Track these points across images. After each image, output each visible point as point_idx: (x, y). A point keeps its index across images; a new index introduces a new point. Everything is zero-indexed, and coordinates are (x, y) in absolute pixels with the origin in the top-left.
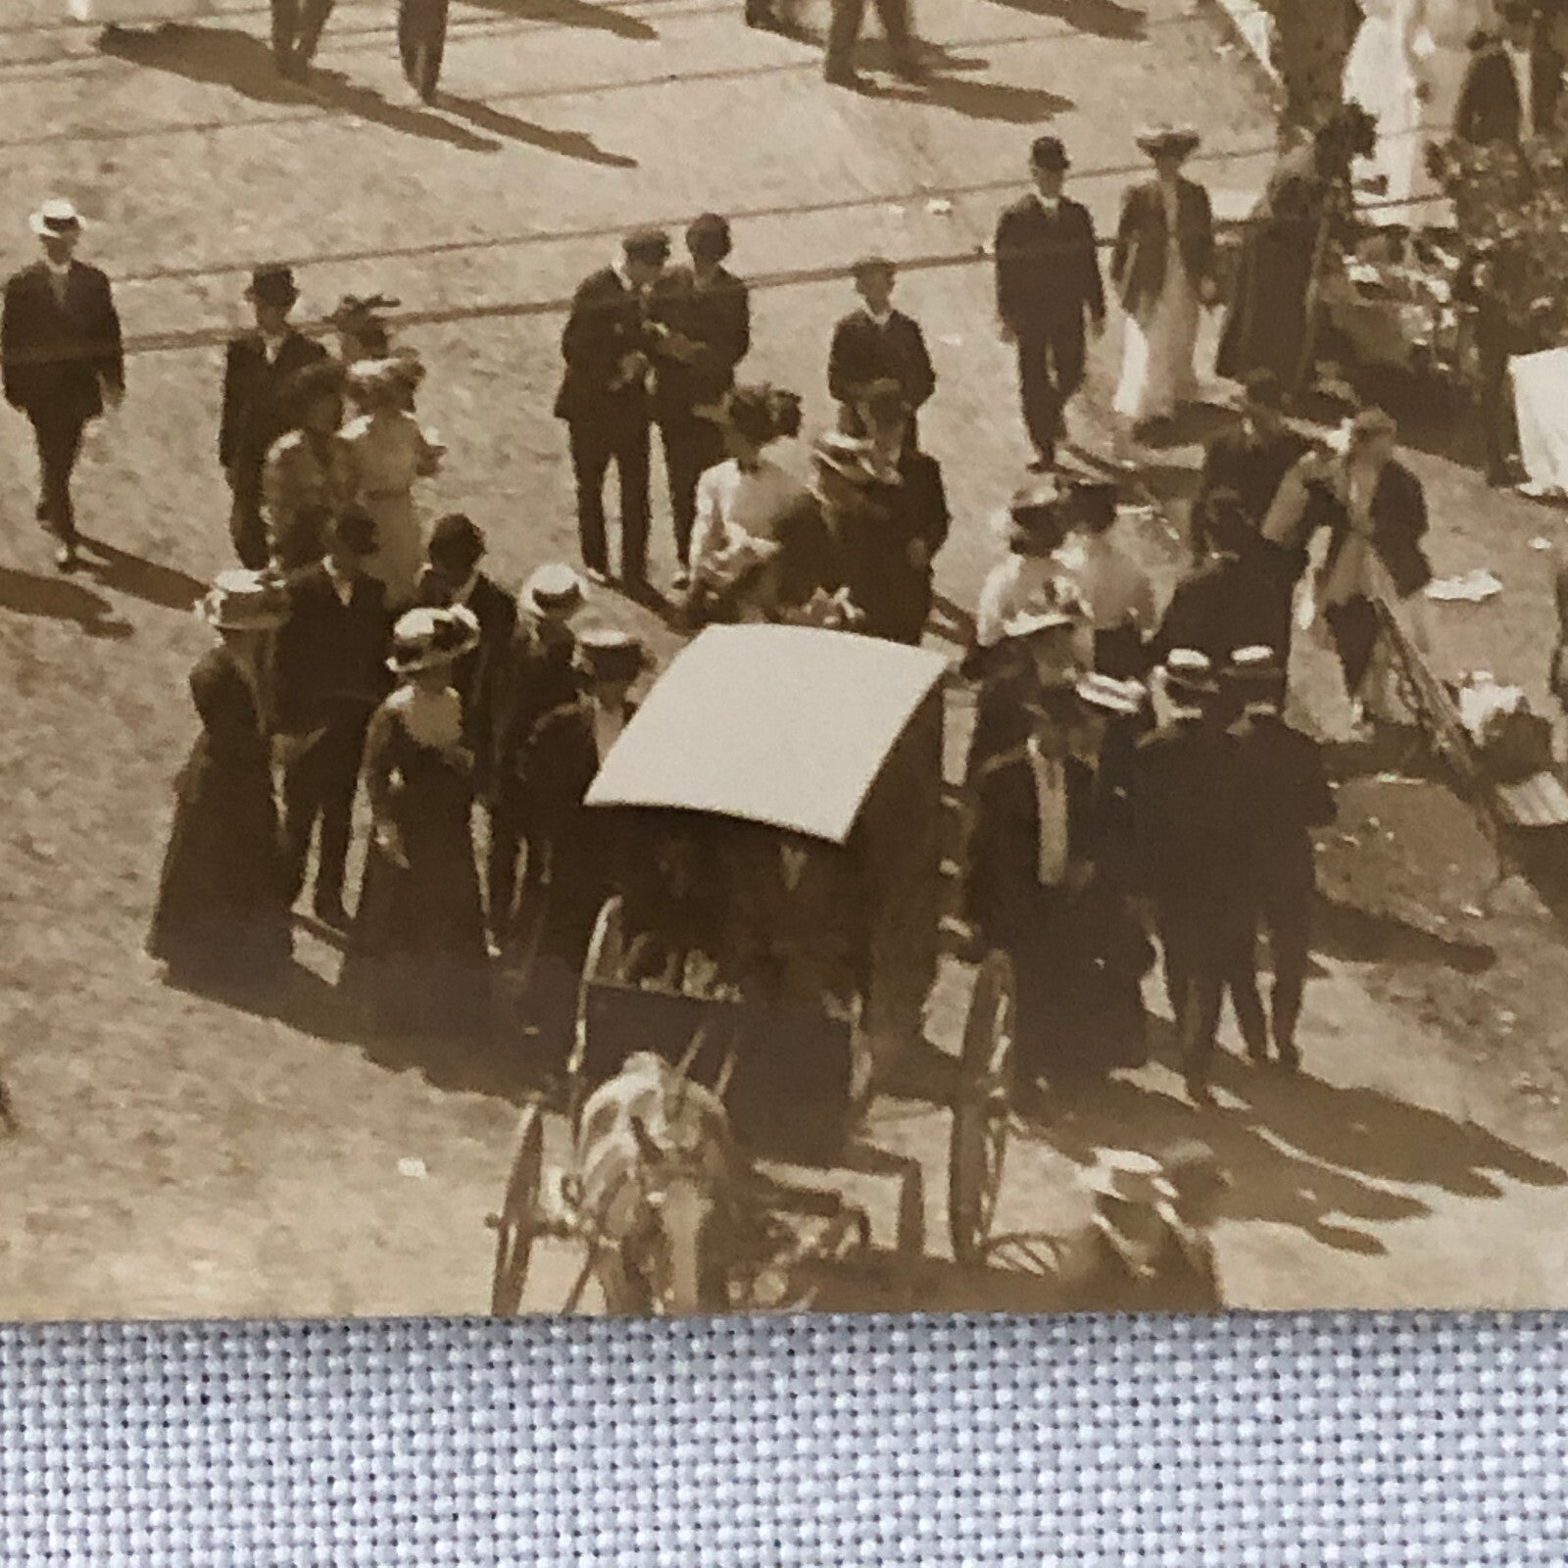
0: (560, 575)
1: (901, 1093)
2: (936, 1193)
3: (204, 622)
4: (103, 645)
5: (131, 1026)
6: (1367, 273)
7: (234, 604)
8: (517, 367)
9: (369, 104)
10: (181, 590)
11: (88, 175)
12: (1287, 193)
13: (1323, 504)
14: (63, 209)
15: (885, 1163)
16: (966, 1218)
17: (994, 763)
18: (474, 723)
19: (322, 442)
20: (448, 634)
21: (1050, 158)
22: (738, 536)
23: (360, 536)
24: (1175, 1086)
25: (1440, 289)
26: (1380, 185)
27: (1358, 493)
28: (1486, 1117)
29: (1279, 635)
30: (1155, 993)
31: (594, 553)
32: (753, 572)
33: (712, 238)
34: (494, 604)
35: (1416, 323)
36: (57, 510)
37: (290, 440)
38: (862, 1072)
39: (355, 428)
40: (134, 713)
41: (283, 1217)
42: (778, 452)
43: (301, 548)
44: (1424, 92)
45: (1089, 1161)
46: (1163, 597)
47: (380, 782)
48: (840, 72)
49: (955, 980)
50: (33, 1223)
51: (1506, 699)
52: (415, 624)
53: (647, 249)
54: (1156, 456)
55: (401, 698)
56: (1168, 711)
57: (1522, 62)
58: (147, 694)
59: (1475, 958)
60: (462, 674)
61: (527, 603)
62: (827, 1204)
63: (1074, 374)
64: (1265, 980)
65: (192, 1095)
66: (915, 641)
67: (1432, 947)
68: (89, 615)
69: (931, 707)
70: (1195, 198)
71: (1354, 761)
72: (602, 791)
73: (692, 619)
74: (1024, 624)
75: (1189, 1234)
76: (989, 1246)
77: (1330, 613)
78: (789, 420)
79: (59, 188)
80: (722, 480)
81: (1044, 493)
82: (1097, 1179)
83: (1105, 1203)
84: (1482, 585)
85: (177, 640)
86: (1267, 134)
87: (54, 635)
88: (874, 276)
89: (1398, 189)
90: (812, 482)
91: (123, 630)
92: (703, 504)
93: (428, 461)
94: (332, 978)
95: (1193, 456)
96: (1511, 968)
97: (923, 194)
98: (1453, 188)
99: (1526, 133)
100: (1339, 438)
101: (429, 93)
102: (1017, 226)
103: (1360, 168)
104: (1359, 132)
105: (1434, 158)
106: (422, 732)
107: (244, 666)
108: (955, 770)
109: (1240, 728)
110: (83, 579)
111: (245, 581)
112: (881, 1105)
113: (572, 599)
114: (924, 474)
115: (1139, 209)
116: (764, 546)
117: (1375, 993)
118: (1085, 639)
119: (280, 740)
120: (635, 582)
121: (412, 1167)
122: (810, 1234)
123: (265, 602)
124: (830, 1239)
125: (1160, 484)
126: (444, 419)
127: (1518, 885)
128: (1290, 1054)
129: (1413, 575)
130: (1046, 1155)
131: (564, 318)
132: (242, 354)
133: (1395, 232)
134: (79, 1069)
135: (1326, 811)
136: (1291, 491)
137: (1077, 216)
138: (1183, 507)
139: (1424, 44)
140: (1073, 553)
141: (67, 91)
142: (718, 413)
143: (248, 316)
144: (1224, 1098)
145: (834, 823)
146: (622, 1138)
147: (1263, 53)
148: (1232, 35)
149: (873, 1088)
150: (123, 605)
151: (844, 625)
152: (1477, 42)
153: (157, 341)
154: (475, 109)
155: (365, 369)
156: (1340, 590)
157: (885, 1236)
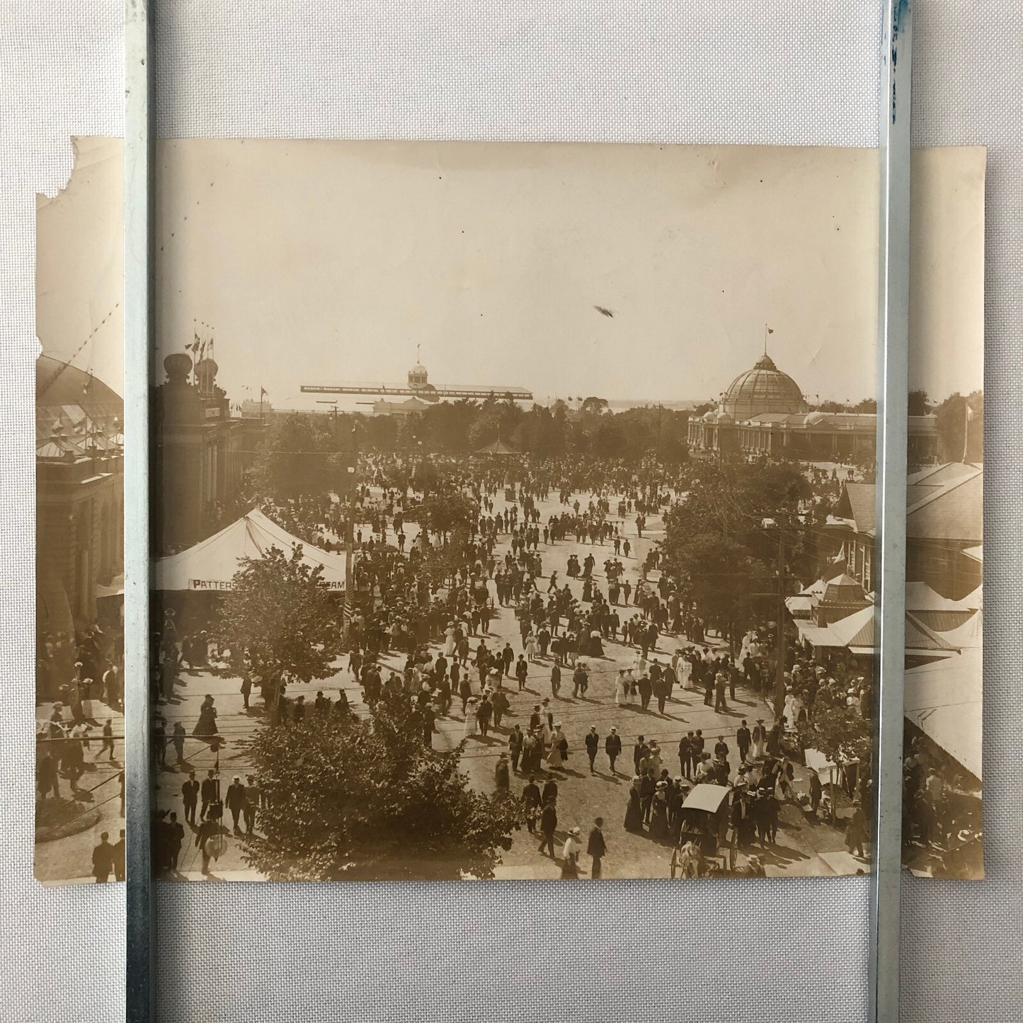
0: (678, 777)
1: (723, 847)
2: (728, 860)
3: (631, 783)
4: (618, 786)
5: (622, 837)
6: (786, 738)
7: (635, 780)
8: (673, 749)
9: (654, 714)
10: (628, 778)
11: (617, 723)
12: (775, 727)
13: (780, 769)
14: (614, 728)
15: (722, 857)
16: (732, 864)
17: (736, 803)
18: (667, 797)
19: (647, 759)
20: (663, 785)
21: (744, 723)
22: (702, 772)
23: (652, 771)
24: (759, 846)
25: (796, 741)
26: (788, 727)
27: (784, 767)
28: (800, 850)
29: (773, 786)
30: (757, 834)
31: (683, 775)
32: (704, 777)
33: (699, 733)
34: (670, 781)
35: (792, 745)
36: (612, 768)
37: (643, 759)
38: (718, 844)
39: (651, 757)
40: (621, 794)
41: (643, 864)
42: (707, 761)
43: (644, 773)
44: (794, 715)
45: (748, 856)
46: (758, 781)
47: (654, 804)
48: (716, 711)
49: (730, 832)
50: (610, 864)
51: (804, 795)
52: (659, 783)
53: (691, 734)
54: (758, 762)
55: (657, 793)
56: (759, 796)
57: (806, 710)
58: (624, 792)
59: (799, 829)
60: (665, 790)
61: (674, 781)
62: (714, 862)
63: (747, 751)
64: (771, 832)
65: (630, 846)
66: (725, 786)
67: (793, 827)
68: (616, 781)
69: (728, 795)
70: (764, 728)
71: (783, 803)
72: (683, 806)
73: (696, 783)
74: (740, 784)
75: (761, 867)
76: (735, 869)
77: (780, 783)
78: (709, 757)
79: (614, 725)
80: (700, 764)
81: (743, 767)
82: (749, 859)
83: (750, 862)
84: (801, 779)
85: (628, 785)
86: (773, 720)
87: (612, 784)
88: (721, 738)
89: (790, 727)
90: (712, 765)
91: (621, 784)
92: (698, 768)
93: (661, 762)
94: (648, 830)
95: (763, 762)
96: (803, 830)
97: (727, 727)
98: (797, 727)
99: (807, 721)
100: (782, 760)
101: (662, 713)
102: (740, 732)
103: (785, 724)
104: (785, 719)
105: (795, 723)
106: (660, 798)
107: (637, 789)
108: (730, 803)
109: (768, 798)
110: (615, 777)
111: (637, 777)
112: (720, 849)
113: (680, 780)
114: (727, 764)
115: (756, 729)
116: (706, 774)
117: (786, 833)
118: (748, 786)
119: (641, 799)
120: (688, 778)
121: (659, 857)
122: (712, 866)
123: (640, 780)
124: (715, 867)
125: (758, 766)
126: (664, 756)
127: (804, 819)
128: (774, 841)
129: (792, 778)
130: (742, 855)
131: (679, 743)
132: (637, 747)
133: (790, 733)
134: (615, 843)
135: (779, 809)
136: (775, 767)
137: (748, 730)
138: (761, 769)
139: (794, 708)
140: (746, 775)
141: (615, 712)
142: (700, 756)
143: (638, 742)
144: (765, 847)
145: (714, 810)
146: (686, 853)
147: (772, 709)
148: (769, 707)
149: (719, 847)
150: (621, 780)
151: (716, 784)
152: (801, 708)
153: (626, 745)
154: (669, 715)
155: (653, 749)
156: (782, 780)
157: (722, 867)
